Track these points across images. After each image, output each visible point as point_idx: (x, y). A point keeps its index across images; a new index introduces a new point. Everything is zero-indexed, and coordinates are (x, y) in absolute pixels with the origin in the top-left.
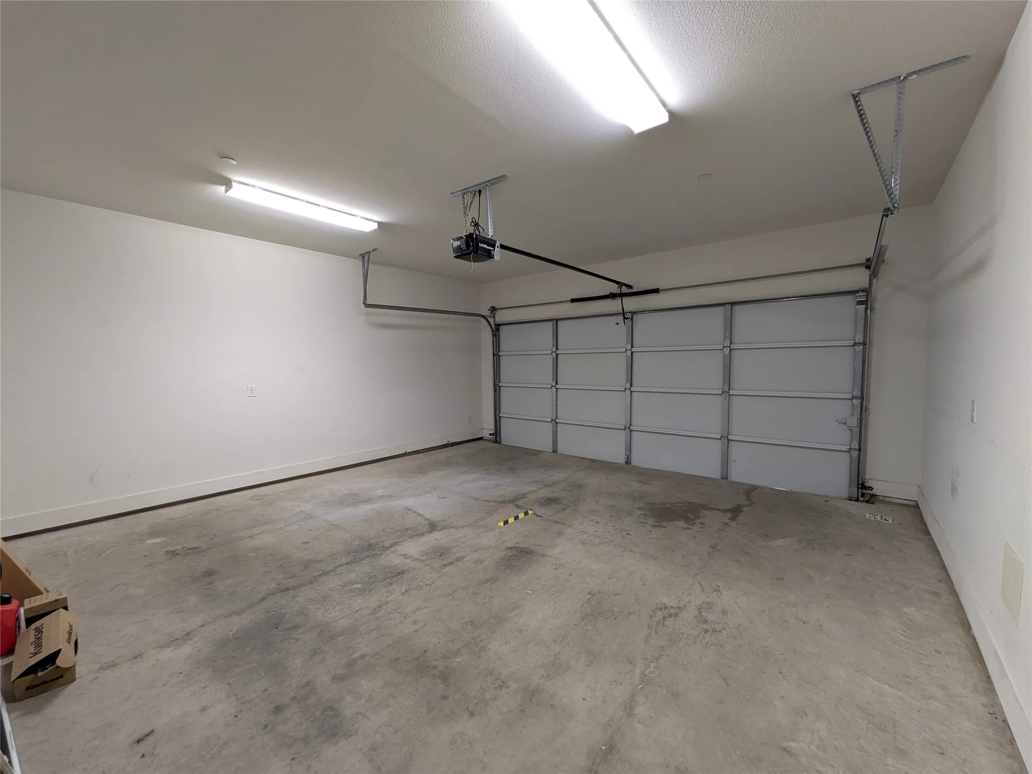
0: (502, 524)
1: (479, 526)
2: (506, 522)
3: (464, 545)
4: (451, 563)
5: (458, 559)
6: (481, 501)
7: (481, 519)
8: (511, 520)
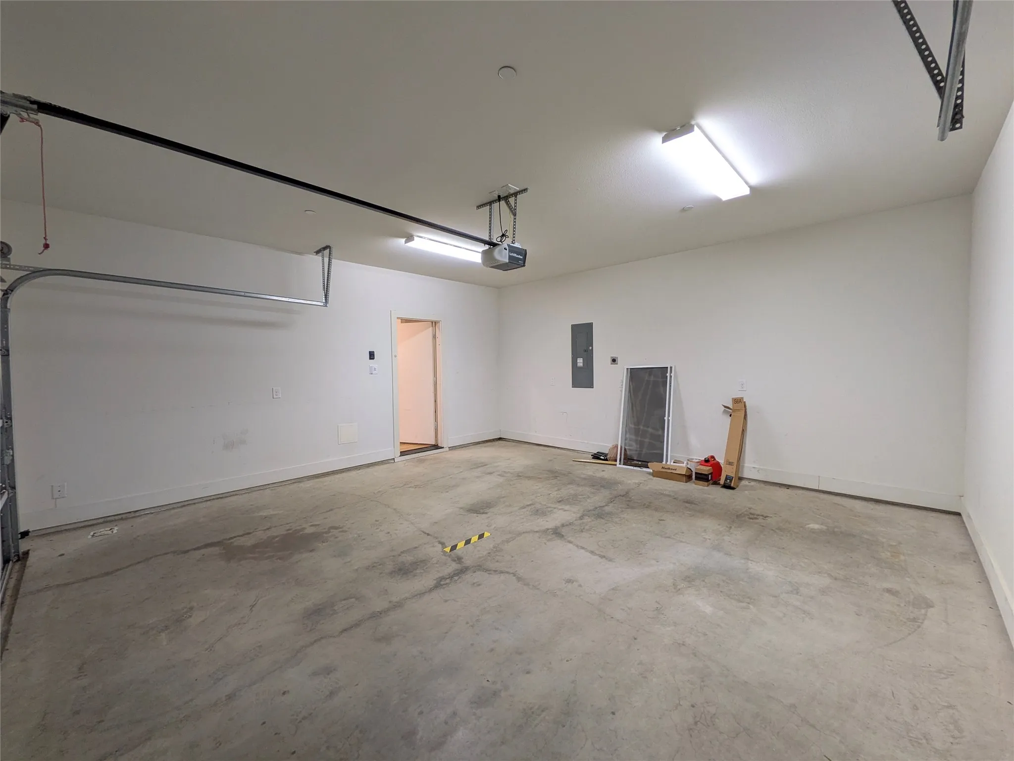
0: (487, 534)
1: (510, 533)
2: (481, 536)
3: (522, 517)
4: (528, 506)
5: (523, 508)
6: (508, 573)
7: (508, 541)
8: (475, 539)
